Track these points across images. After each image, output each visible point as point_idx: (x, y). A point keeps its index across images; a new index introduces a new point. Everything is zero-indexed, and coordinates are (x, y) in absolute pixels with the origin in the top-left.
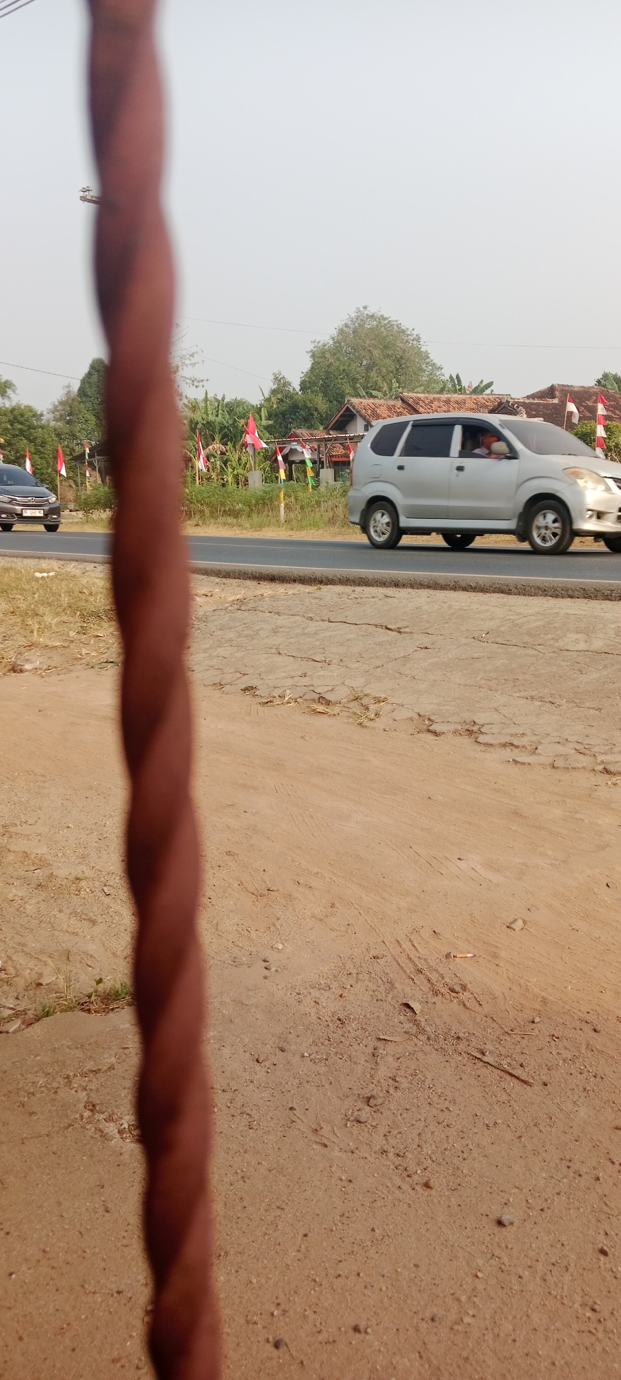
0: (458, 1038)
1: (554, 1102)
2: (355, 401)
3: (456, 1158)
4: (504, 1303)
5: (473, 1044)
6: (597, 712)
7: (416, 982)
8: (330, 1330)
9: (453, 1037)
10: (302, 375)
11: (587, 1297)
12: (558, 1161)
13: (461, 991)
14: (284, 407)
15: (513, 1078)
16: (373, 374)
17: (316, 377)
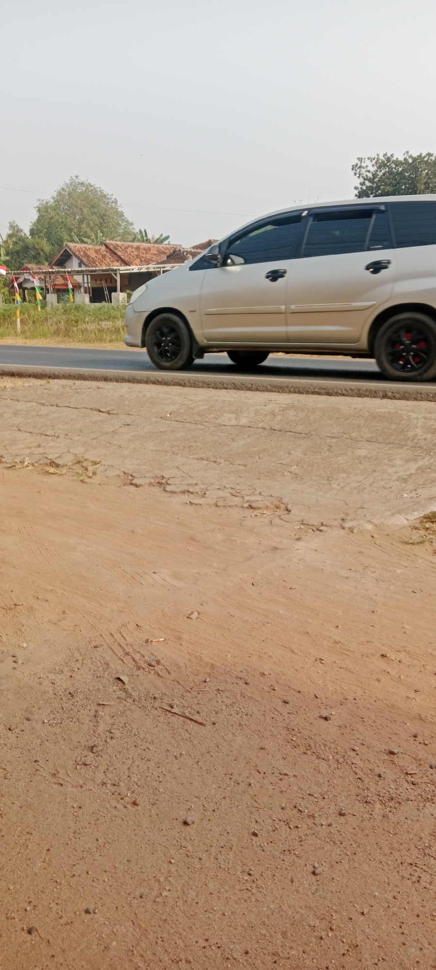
0: (155, 698)
1: (220, 735)
2: (71, 245)
3: (155, 782)
4: (190, 878)
5: (165, 701)
6: (244, 467)
7: (125, 661)
8: (68, 915)
9: (151, 697)
10: (31, 224)
11: (245, 867)
12: (223, 776)
13: (156, 665)
14: (17, 248)
15: (193, 722)
16: (84, 226)
17: (42, 225)
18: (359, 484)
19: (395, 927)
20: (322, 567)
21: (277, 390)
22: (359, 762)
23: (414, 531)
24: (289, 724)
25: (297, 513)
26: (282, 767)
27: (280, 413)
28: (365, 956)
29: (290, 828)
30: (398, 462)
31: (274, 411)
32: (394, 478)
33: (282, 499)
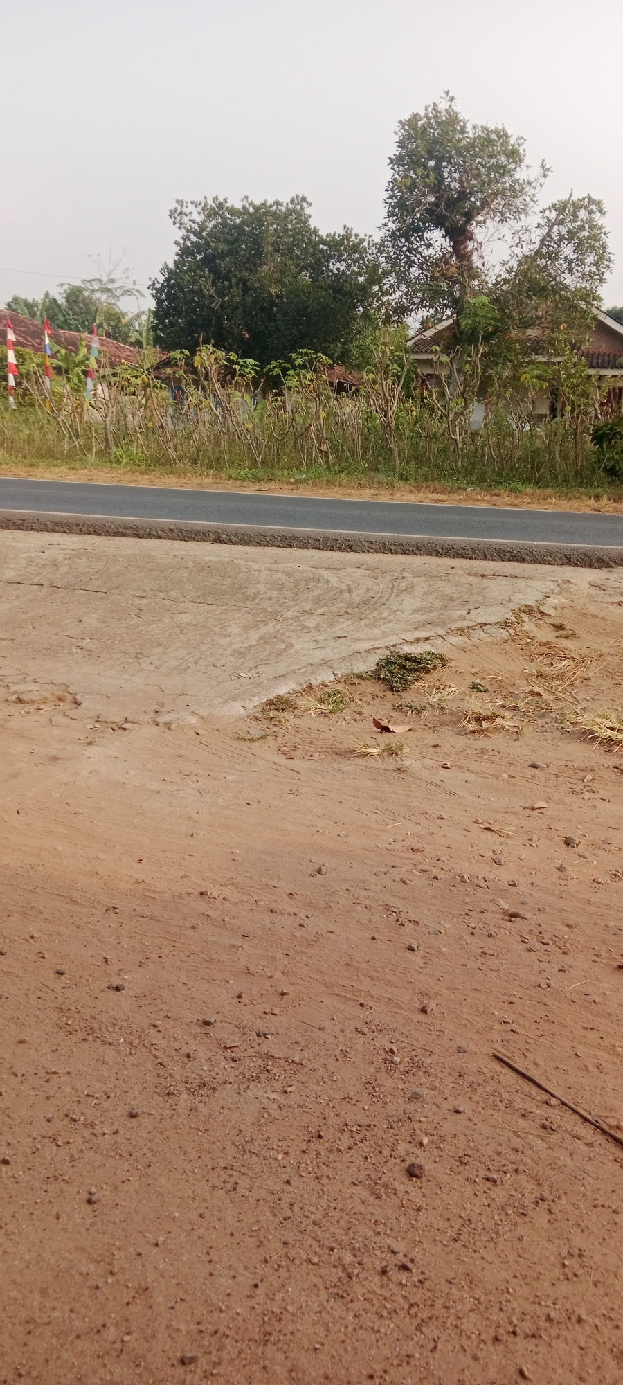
6: (10, 643)
18: (181, 661)
19: (200, 1254)
20: (123, 780)
21: (62, 530)
22: (161, 1042)
23: (254, 722)
24: (63, 1003)
25: (90, 706)
26: (50, 1064)
27: (66, 562)
28: (157, 1300)
29: (58, 1146)
30: (234, 629)
31: (56, 560)
32: (228, 653)
33: (68, 687)
